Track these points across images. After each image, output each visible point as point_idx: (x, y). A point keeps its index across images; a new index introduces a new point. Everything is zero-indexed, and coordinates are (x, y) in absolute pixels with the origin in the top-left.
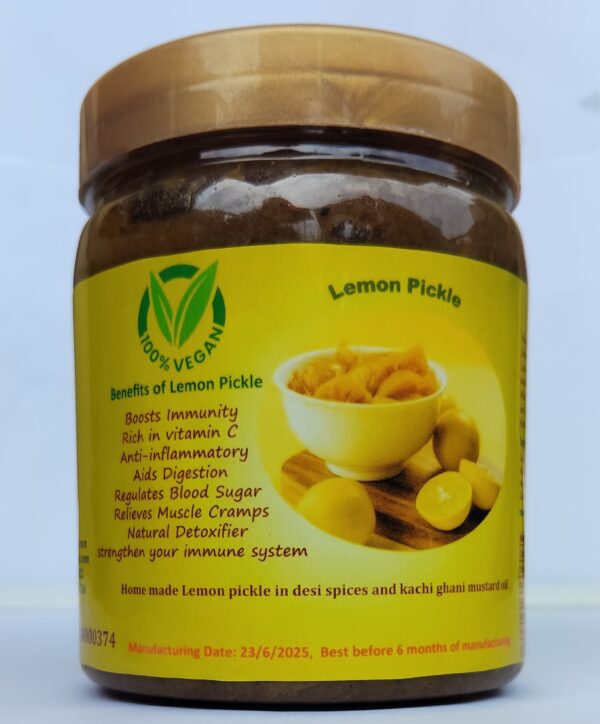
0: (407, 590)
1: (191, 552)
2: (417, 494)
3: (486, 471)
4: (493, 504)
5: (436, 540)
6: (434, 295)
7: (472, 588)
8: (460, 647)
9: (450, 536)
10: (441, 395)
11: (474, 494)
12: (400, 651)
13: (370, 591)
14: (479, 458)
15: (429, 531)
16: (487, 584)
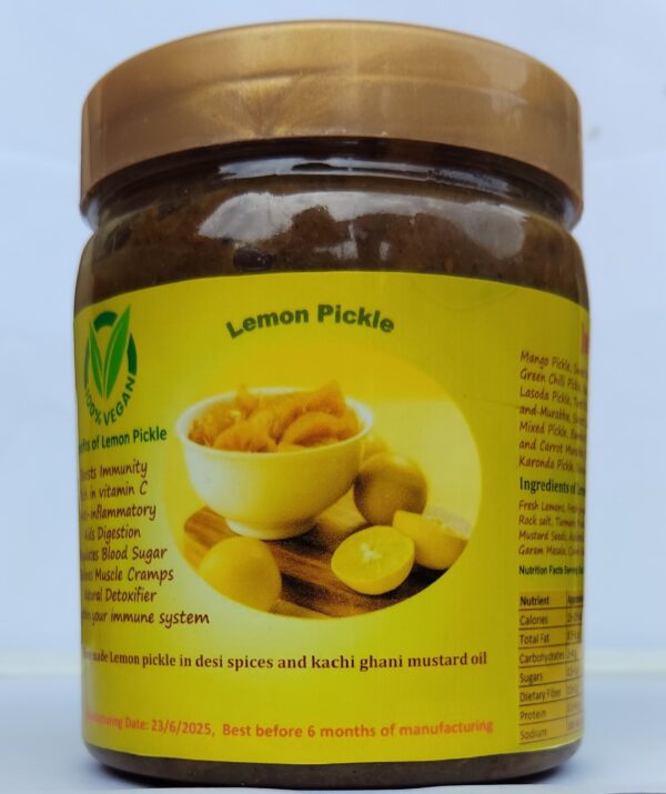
0: (320, 663)
1: (116, 617)
2: (332, 553)
3: (440, 523)
4: (453, 562)
5: (357, 606)
6: (353, 321)
7: (413, 662)
8: (396, 731)
9: (379, 601)
10: (364, 437)
11: (417, 550)
12: (311, 733)
13: (275, 663)
14: (426, 508)
15: (349, 595)
16: (441, 658)
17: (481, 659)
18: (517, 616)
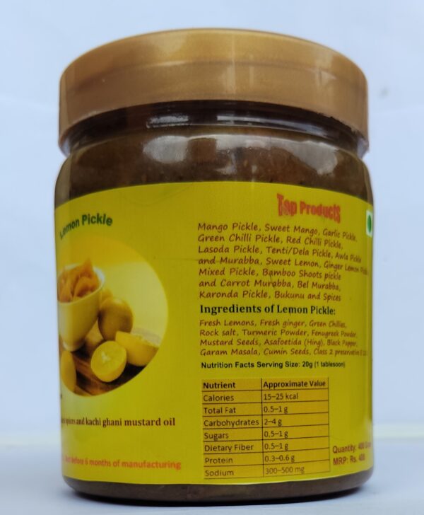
0: (89, 422)
2: (91, 358)
3: (140, 338)
4: (149, 361)
5: (101, 389)
6: (95, 222)
7: (128, 423)
8: (120, 464)
9: (110, 386)
10: (101, 289)
11: (128, 355)
12: (87, 463)
14: (133, 329)
15: (98, 383)
16: (143, 421)
17: (171, 422)
18: (201, 395)
